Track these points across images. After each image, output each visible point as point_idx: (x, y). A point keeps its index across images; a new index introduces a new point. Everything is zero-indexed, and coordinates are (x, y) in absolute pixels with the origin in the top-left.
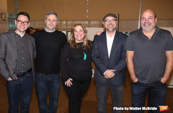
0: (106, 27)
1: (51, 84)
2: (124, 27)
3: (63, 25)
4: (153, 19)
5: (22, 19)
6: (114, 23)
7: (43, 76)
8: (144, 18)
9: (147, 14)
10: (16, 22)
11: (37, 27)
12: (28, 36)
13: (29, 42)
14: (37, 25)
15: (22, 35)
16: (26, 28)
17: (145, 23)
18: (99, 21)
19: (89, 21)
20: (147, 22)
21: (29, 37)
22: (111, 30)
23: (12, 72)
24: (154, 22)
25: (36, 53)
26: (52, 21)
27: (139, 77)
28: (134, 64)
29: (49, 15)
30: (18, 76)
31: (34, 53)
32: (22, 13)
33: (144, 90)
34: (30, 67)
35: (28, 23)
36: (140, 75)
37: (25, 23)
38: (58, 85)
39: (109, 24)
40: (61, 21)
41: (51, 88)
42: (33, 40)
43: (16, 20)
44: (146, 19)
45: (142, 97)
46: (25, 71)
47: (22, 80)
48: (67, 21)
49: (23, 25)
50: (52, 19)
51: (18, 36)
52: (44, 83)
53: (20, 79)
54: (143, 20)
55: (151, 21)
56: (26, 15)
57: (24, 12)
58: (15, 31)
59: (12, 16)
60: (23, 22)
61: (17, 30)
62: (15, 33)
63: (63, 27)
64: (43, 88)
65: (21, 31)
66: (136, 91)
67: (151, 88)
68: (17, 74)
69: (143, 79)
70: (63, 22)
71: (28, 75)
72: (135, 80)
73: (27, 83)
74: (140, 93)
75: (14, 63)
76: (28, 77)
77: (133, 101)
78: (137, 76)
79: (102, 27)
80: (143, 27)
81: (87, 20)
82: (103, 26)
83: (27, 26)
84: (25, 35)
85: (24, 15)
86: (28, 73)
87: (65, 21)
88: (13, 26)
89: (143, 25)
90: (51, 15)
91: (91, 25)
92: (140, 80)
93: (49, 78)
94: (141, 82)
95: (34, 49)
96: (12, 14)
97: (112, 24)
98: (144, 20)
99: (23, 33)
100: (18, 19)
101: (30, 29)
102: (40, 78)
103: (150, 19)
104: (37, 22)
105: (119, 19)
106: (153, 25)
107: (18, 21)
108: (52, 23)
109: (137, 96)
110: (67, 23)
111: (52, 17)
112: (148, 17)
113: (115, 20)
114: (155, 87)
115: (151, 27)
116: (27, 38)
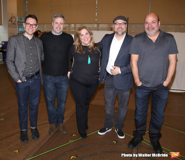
0: (116, 30)
1: (59, 86)
2: (134, 31)
3: (71, 28)
4: (156, 23)
5: (31, 22)
6: (124, 27)
7: (52, 77)
8: (147, 22)
9: (151, 19)
10: (24, 25)
11: (45, 31)
12: (36, 38)
13: (37, 45)
14: (45, 28)
15: (30, 38)
16: (34, 31)
17: (148, 27)
18: (108, 24)
19: (98, 24)
20: (150, 26)
21: (37, 40)
22: (120, 33)
23: (21, 74)
24: (157, 26)
25: (43, 55)
26: (59, 24)
27: (143, 81)
28: (138, 68)
29: (56, 18)
30: (27, 78)
31: (42, 55)
32: (30, 16)
33: (148, 94)
34: (38, 70)
35: (36, 25)
36: (144, 79)
37: (33, 26)
38: (66, 87)
39: (119, 28)
40: (69, 24)
41: (59, 90)
42: (40, 42)
43: (25, 22)
44: (149, 23)
45: (146, 100)
46: (34, 73)
47: (31, 82)
48: (75, 24)
49: (31, 28)
50: (59, 22)
51: (26, 38)
52: (52, 85)
53: (28, 81)
54: (146, 24)
55: (154, 25)
56: (34, 17)
57: (32, 15)
58: (24, 34)
59: (22, 20)
60: (32, 25)
61: (26, 33)
62: (23, 35)
63: (71, 30)
64: (51, 89)
65: (29, 34)
66: (139, 95)
67: (154, 91)
68: (26, 76)
69: (146, 82)
70: (71, 25)
71: (36, 77)
72: (139, 83)
73: (35, 85)
74: (143, 96)
75: (23, 66)
76: (37, 79)
77: (137, 104)
78: (141, 80)
79: (111, 31)
80: (147, 31)
81: (96, 24)
82: (111, 29)
83: (35, 28)
84: (33, 38)
85: (33, 18)
86: (36, 75)
87: (74, 24)
88: (22, 30)
89: (146, 29)
90: (58, 18)
91: (100, 28)
92: (143, 84)
93: (57, 80)
94: (145, 85)
95: (41, 51)
96: (22, 18)
97: (121, 28)
98: (148, 24)
99: (31, 36)
100: (26, 22)
101: (38, 32)
102: (48, 80)
103: (154, 23)
104: (45, 25)
105: (128, 23)
106: (156, 29)
107: (27, 24)
108: (59, 26)
109: (141, 100)
110: (75, 26)
111: (59, 20)
112: (151, 21)
113: (125, 24)
114: (157, 90)
115: (154, 31)
116: (35, 41)
